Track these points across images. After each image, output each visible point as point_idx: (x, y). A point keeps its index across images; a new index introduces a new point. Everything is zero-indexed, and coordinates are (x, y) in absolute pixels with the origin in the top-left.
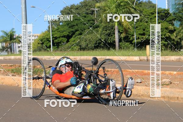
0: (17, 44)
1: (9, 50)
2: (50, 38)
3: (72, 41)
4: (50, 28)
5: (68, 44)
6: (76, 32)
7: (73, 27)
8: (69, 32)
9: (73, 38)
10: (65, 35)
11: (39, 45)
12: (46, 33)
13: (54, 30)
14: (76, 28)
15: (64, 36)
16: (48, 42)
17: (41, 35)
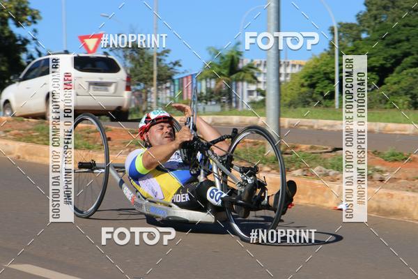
0: (245, 84)
1: (224, 99)
3: (393, 81)
4: (334, 46)
6: (405, 60)
7: (398, 45)
8: (386, 59)
9: (394, 74)
10: (373, 65)
12: (322, 57)
14: (405, 46)
16: (327, 82)
17: (310, 64)
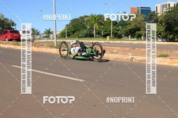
0: (51, 35)
2: (66, 32)
4: (66, 28)
5: (73, 35)
6: (77, 30)
8: (74, 30)
9: (75, 33)
11: (61, 35)
15: (72, 32)
17: (62, 31)
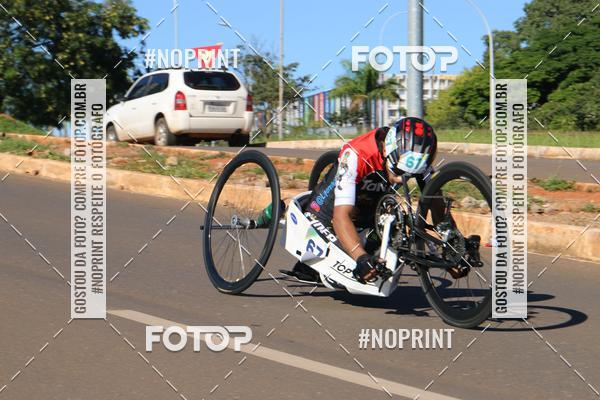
1: (362, 120)
2: (488, 89)
3: (557, 99)
4: (488, 58)
5: (544, 109)
6: (571, 74)
7: (562, 57)
8: (548, 73)
9: (559, 90)
10: (533, 80)
11: (453, 108)
12: (475, 71)
13: (502, 64)
14: (571, 58)
16: (480, 99)
17: (461, 79)
